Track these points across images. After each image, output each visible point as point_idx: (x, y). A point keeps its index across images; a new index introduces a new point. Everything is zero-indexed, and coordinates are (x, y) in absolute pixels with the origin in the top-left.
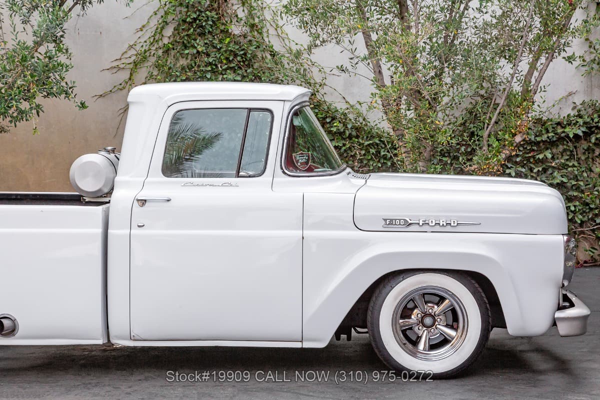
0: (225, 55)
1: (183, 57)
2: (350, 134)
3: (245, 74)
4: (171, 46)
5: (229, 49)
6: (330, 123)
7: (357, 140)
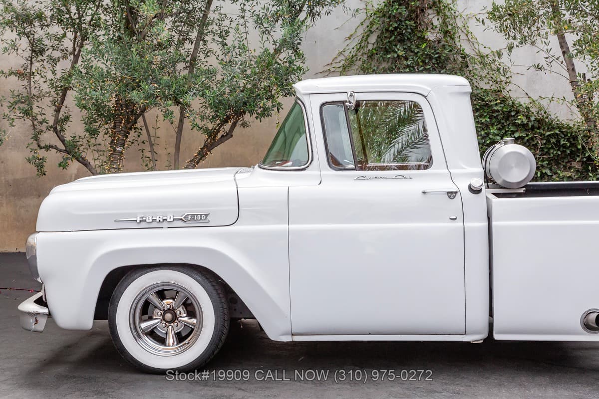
0: (422, 58)
1: (384, 61)
2: (533, 126)
4: (374, 51)
5: (426, 52)
6: (514, 116)
7: (538, 131)
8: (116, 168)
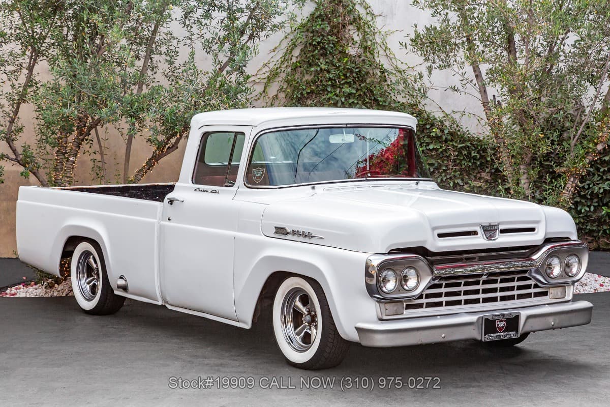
0: (343, 72)
1: (307, 73)
2: (446, 138)
3: (359, 88)
4: (299, 65)
5: (347, 67)
6: (429, 129)
7: (451, 143)
8: (69, 177)
